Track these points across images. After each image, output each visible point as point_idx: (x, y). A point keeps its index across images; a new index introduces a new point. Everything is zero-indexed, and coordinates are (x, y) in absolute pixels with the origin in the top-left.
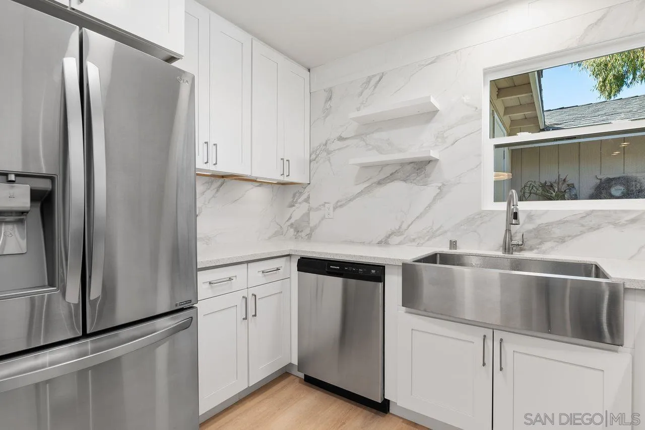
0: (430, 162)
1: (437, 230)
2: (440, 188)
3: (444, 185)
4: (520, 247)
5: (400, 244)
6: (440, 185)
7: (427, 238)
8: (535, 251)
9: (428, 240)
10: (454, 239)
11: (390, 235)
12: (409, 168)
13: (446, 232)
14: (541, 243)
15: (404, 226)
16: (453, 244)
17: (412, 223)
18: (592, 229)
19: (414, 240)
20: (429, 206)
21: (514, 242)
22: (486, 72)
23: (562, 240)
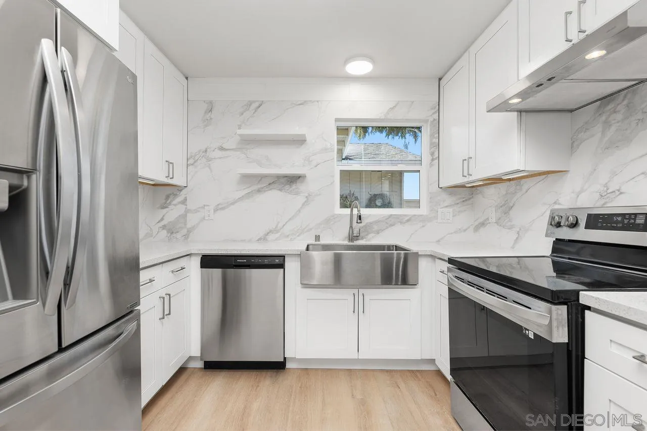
0: (299, 177)
1: (305, 228)
2: (307, 197)
3: (309, 195)
4: (357, 238)
5: (276, 239)
6: (307, 195)
7: (298, 234)
8: (365, 240)
9: (298, 236)
10: (317, 234)
11: (268, 233)
12: (283, 180)
13: (311, 229)
14: (367, 235)
15: (280, 225)
16: (317, 238)
17: (286, 223)
18: (392, 225)
19: (288, 236)
20: (299, 211)
21: (355, 235)
22: (337, 120)
23: (378, 232)
